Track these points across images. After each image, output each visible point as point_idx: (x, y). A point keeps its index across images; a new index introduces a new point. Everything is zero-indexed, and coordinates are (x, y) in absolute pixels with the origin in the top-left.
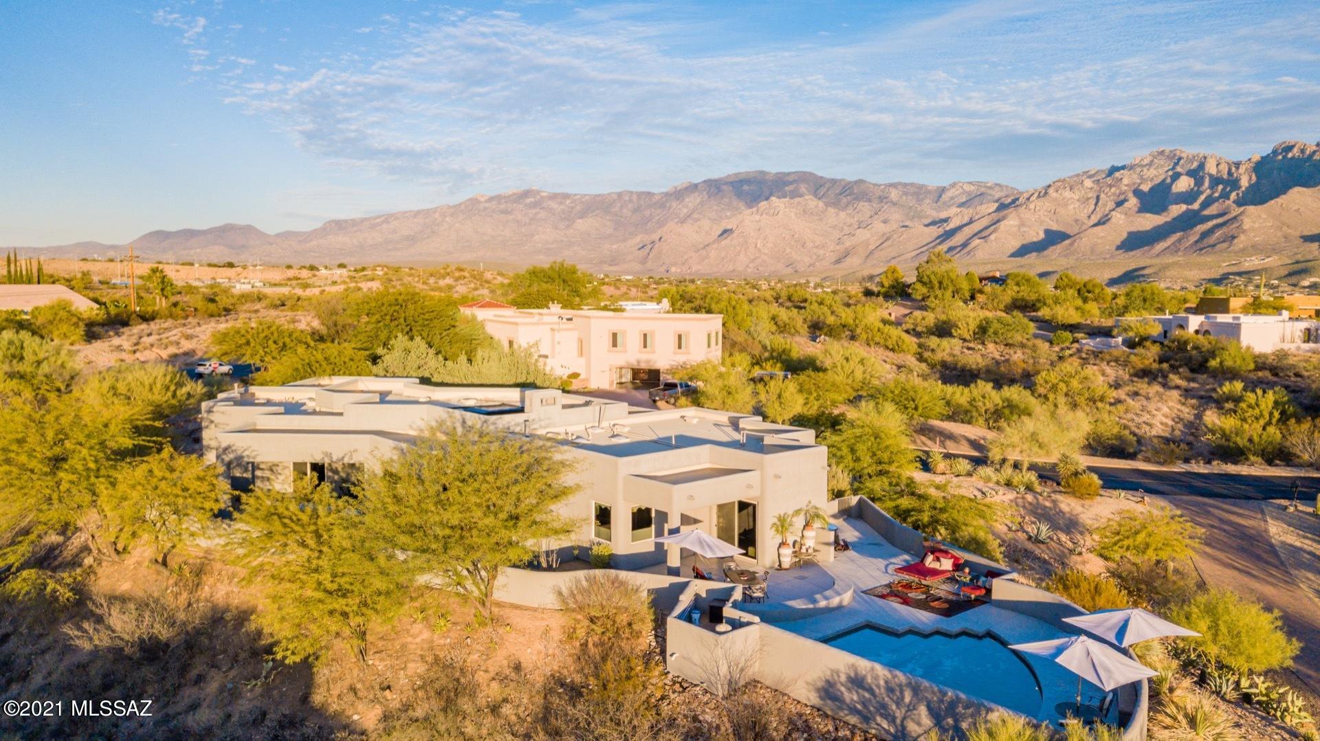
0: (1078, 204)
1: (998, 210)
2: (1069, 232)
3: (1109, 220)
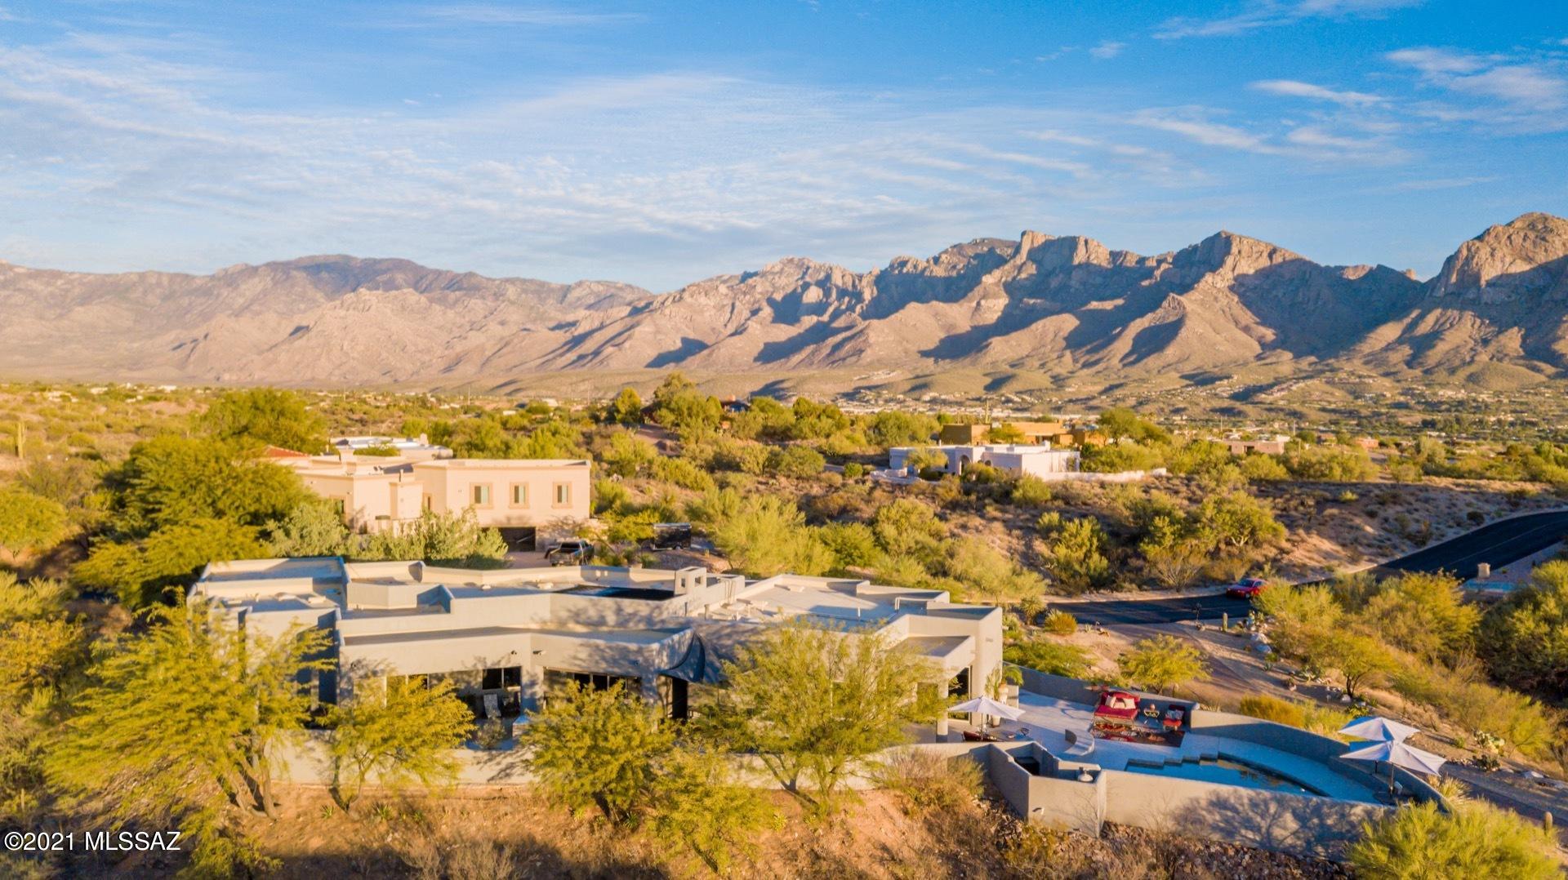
0: (713, 312)
1: (631, 314)
2: (708, 341)
3: (745, 329)
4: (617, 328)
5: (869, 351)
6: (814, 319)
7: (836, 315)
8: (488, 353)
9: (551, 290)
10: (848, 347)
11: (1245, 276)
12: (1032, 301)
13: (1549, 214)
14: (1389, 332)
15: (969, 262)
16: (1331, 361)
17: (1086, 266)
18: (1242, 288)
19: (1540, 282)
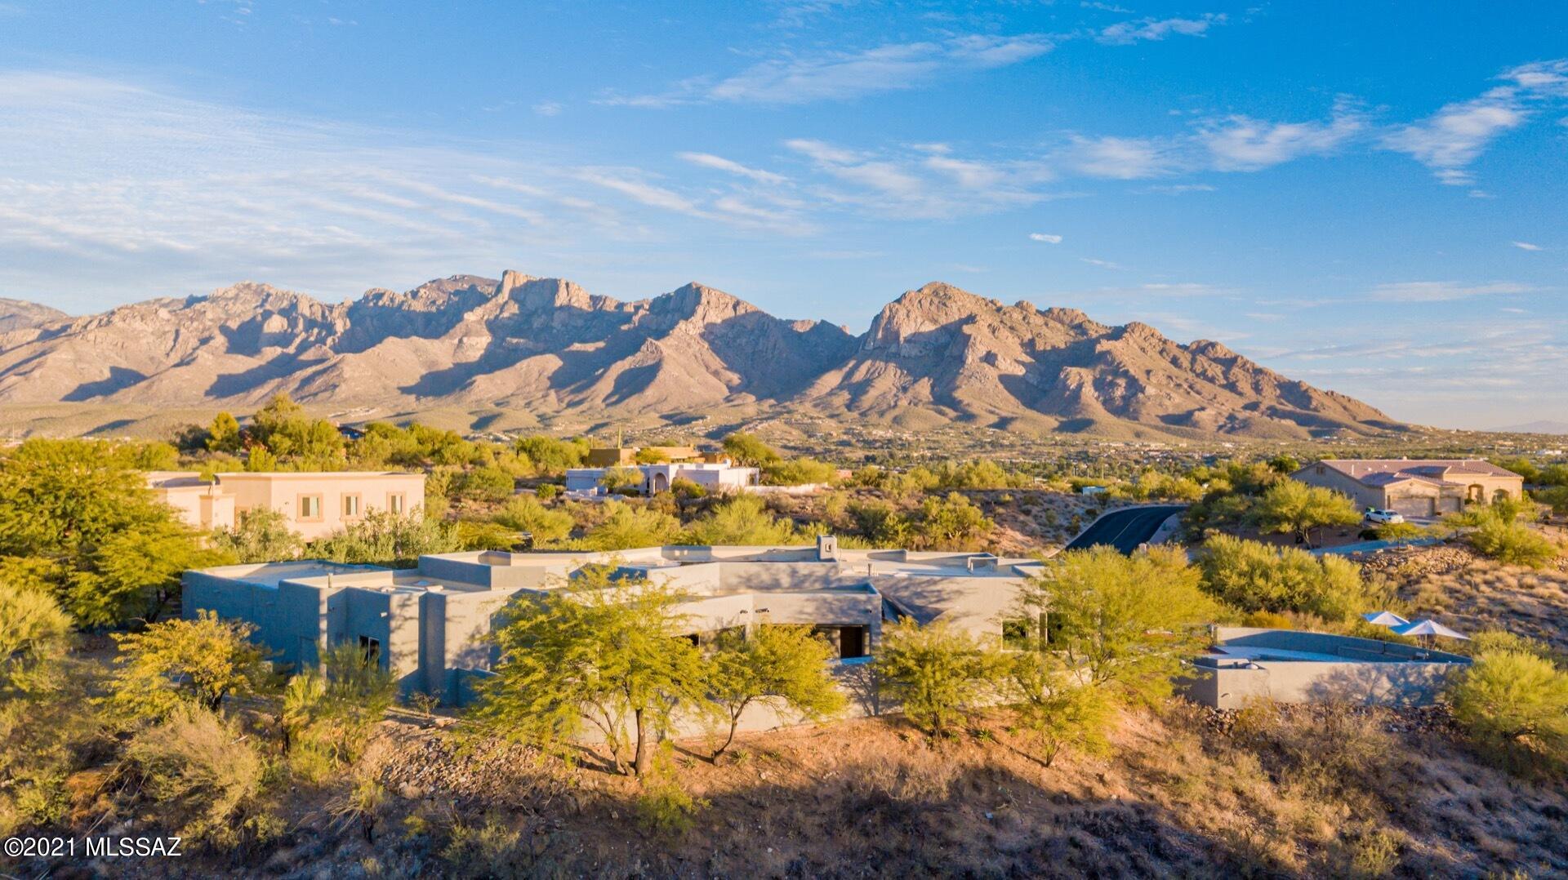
0: (151, 339)
1: (41, 338)
2: (143, 372)
3: (194, 359)
4: (23, 353)
5: (343, 387)
7: (304, 347)
10: (319, 381)
11: (713, 325)
12: (515, 341)
14: (832, 379)
15: (449, 298)
16: (787, 403)
17: (568, 308)
18: (710, 334)
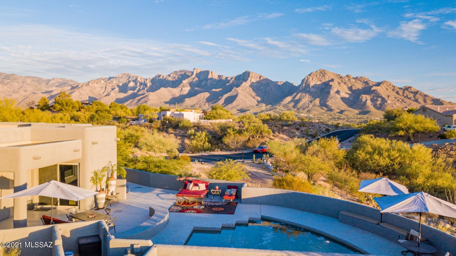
0: (99, 89)
1: (71, 89)
2: (97, 98)
3: (110, 94)
5: (149, 102)
6: (132, 92)
7: (139, 91)
8: (20, 101)
9: (44, 81)
10: (142, 100)
11: (253, 83)
12: (197, 88)
13: (325, 69)
14: (289, 99)
15: (179, 77)
16: (275, 106)
17: (212, 79)
18: (252, 86)
19: (323, 87)
